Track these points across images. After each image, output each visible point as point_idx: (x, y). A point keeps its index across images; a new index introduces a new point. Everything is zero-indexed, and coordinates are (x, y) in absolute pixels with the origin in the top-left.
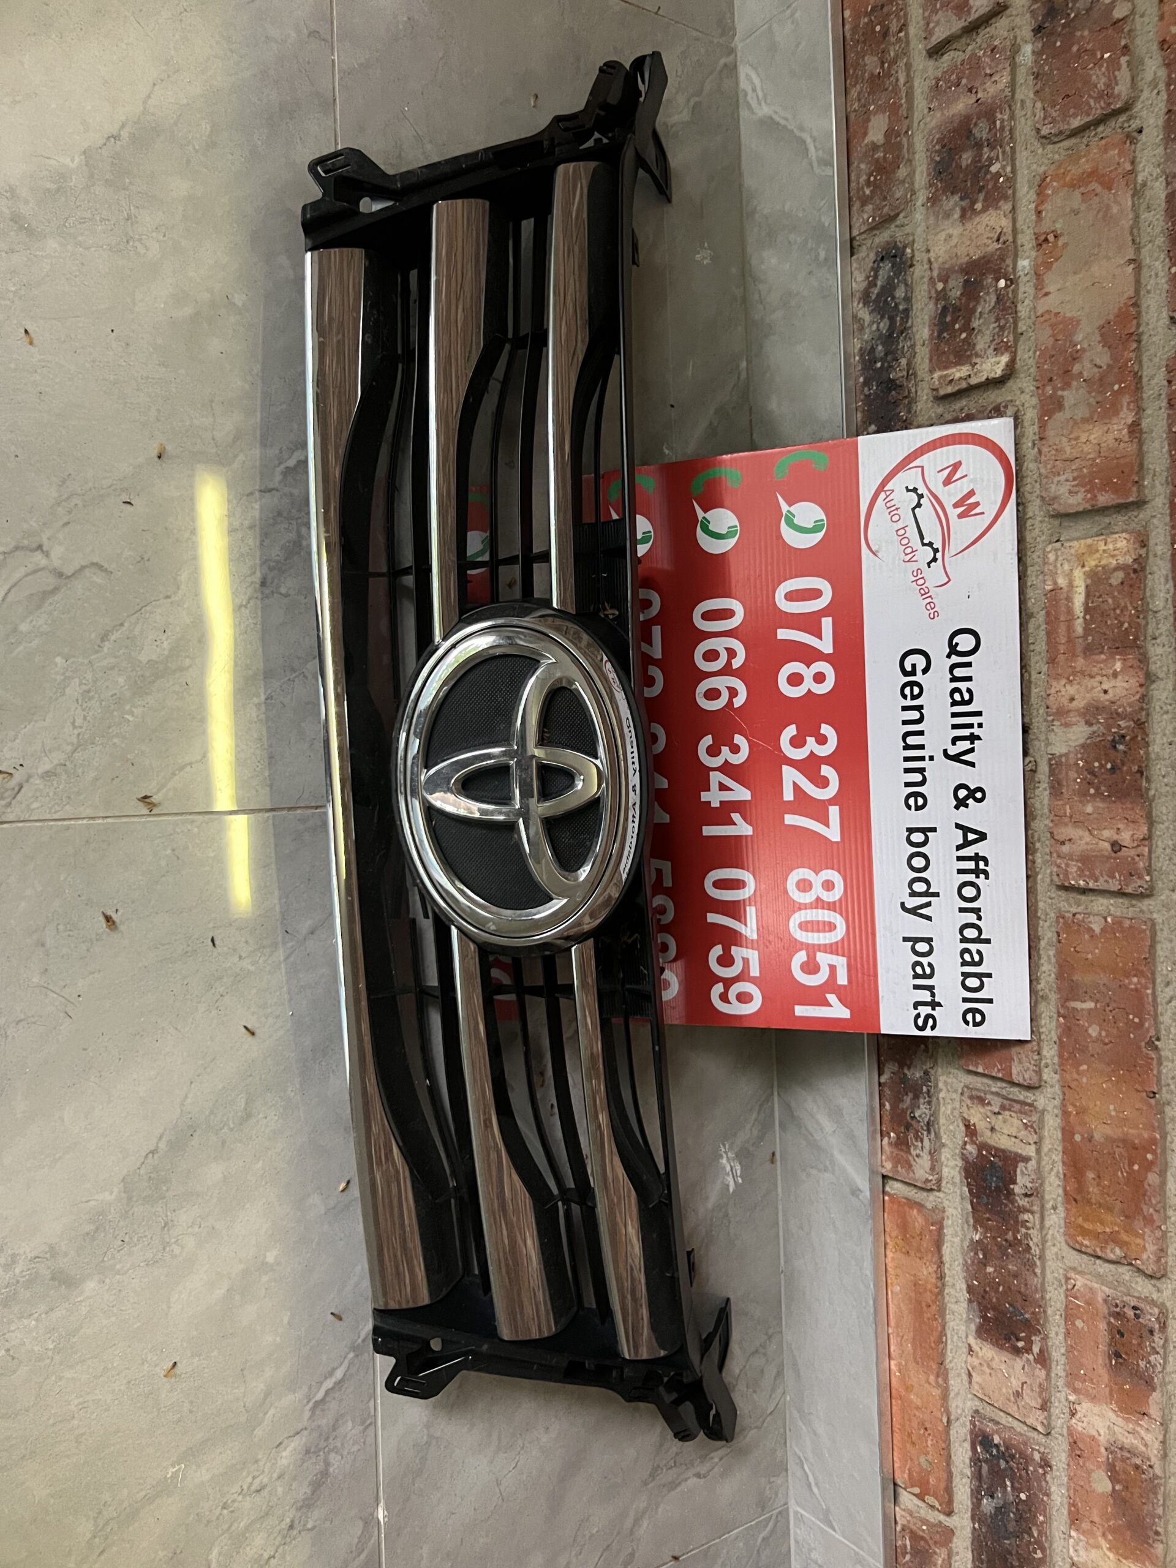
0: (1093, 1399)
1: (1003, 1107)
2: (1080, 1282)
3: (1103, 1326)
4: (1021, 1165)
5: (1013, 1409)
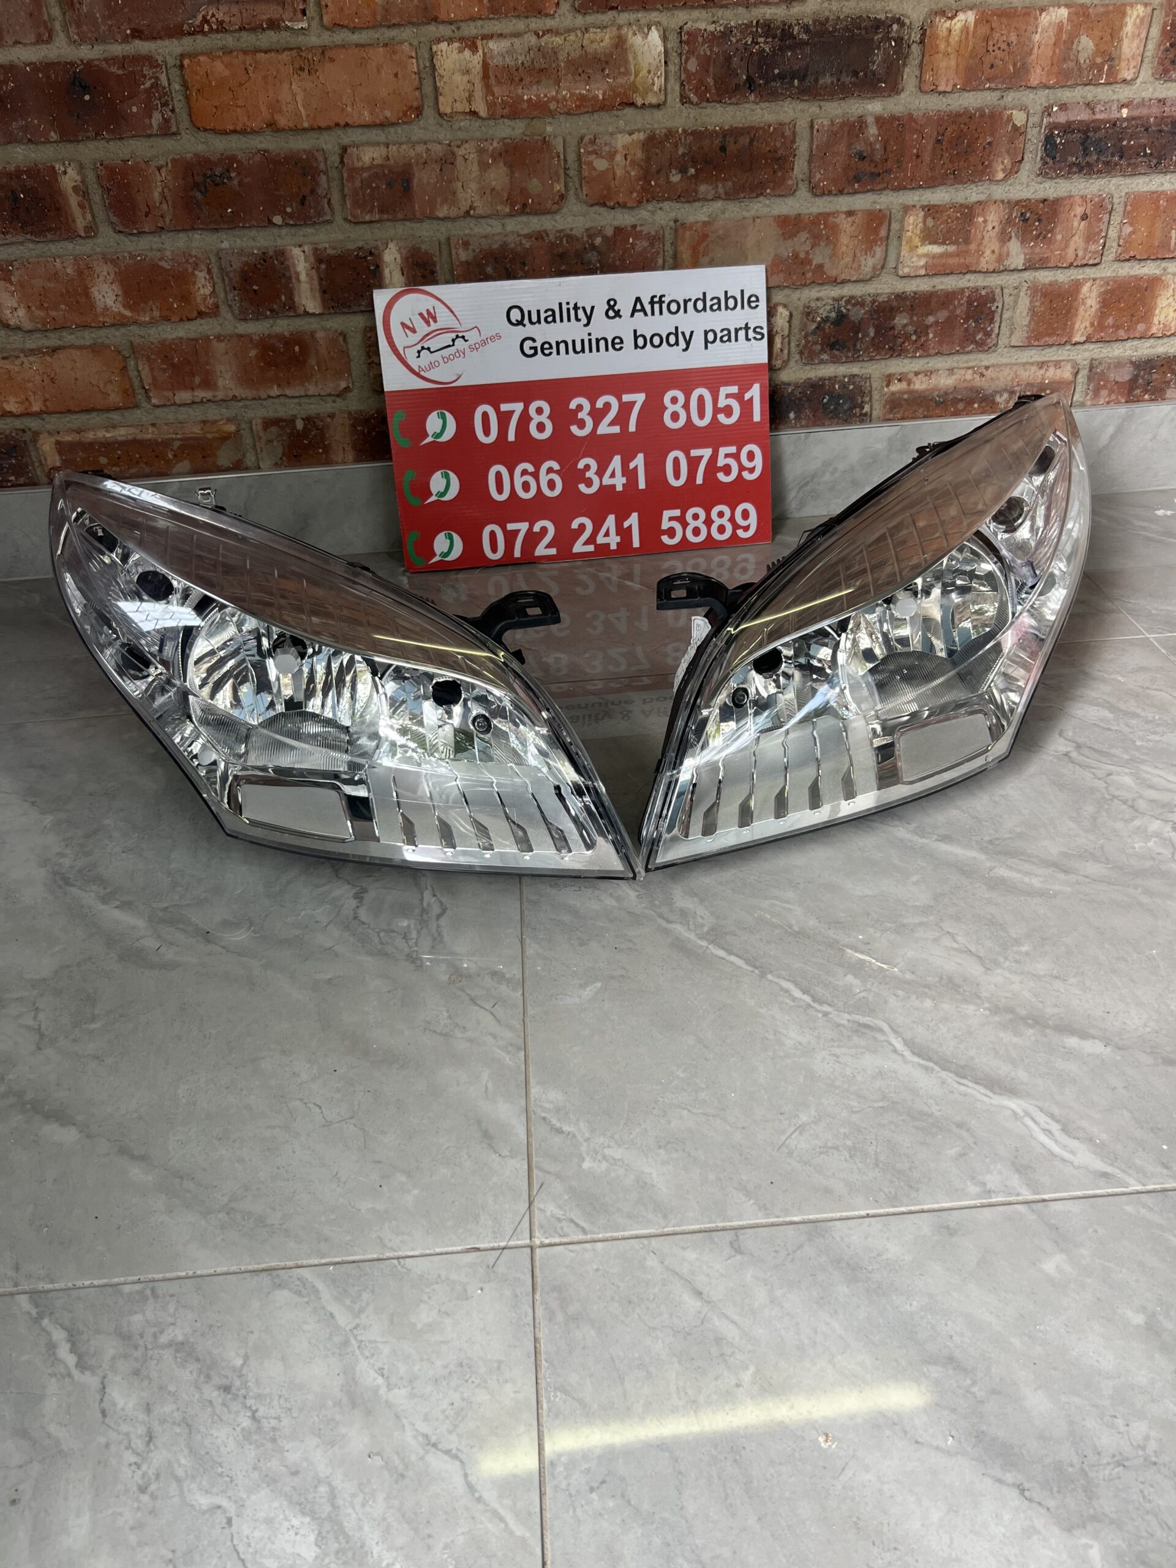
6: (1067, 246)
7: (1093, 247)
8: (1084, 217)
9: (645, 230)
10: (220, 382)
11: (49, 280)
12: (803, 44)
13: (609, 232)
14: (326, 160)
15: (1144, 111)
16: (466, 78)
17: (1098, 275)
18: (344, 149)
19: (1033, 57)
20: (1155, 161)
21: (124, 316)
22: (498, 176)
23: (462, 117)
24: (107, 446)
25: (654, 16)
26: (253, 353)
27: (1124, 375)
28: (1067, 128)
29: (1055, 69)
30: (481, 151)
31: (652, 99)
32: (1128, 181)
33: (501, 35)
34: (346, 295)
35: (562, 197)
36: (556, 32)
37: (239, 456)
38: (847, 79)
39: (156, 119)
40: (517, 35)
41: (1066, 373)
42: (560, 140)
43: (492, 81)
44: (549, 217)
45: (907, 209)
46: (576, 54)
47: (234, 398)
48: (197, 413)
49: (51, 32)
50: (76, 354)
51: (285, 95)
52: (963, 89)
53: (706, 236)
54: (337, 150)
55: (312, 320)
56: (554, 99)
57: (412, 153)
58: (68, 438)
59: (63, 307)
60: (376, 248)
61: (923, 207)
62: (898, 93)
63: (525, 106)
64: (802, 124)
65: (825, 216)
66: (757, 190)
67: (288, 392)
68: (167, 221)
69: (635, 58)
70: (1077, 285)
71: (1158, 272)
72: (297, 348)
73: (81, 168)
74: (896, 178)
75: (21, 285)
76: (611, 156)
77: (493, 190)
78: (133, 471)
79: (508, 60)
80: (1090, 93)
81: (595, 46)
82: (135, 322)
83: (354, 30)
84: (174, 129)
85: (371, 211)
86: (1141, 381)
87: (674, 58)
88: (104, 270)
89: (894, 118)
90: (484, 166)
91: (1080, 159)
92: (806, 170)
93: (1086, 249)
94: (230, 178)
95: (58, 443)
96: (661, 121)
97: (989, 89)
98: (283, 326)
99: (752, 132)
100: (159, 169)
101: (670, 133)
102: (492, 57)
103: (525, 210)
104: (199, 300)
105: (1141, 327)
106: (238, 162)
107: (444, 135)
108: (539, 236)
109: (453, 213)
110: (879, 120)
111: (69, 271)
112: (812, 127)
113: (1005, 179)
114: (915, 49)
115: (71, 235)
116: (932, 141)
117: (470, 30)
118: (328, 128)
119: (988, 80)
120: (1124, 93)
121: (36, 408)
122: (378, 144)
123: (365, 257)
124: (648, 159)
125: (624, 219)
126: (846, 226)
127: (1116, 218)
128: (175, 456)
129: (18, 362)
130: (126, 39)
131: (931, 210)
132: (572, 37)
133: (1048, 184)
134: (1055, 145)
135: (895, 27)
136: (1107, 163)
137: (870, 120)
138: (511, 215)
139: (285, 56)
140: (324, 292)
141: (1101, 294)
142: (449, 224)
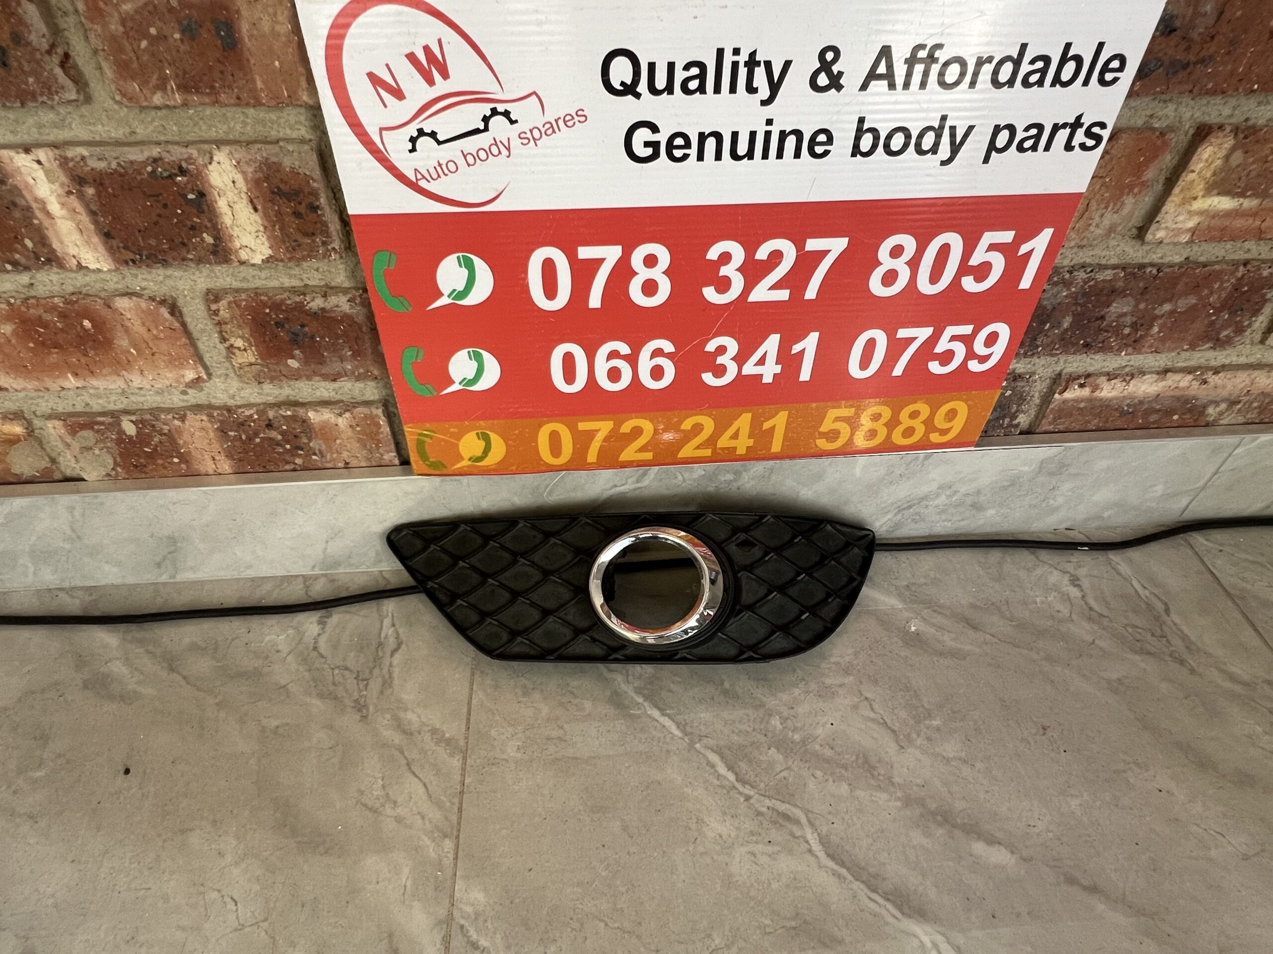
34: (153, 242)
37: (45, 463)
60: (189, 159)
61: (1236, 130)
67: (96, 383)
72: (87, 323)
74: (1215, 74)
98: (46, 285)
123: (171, 177)
131: (1249, 138)
140: (107, 235)
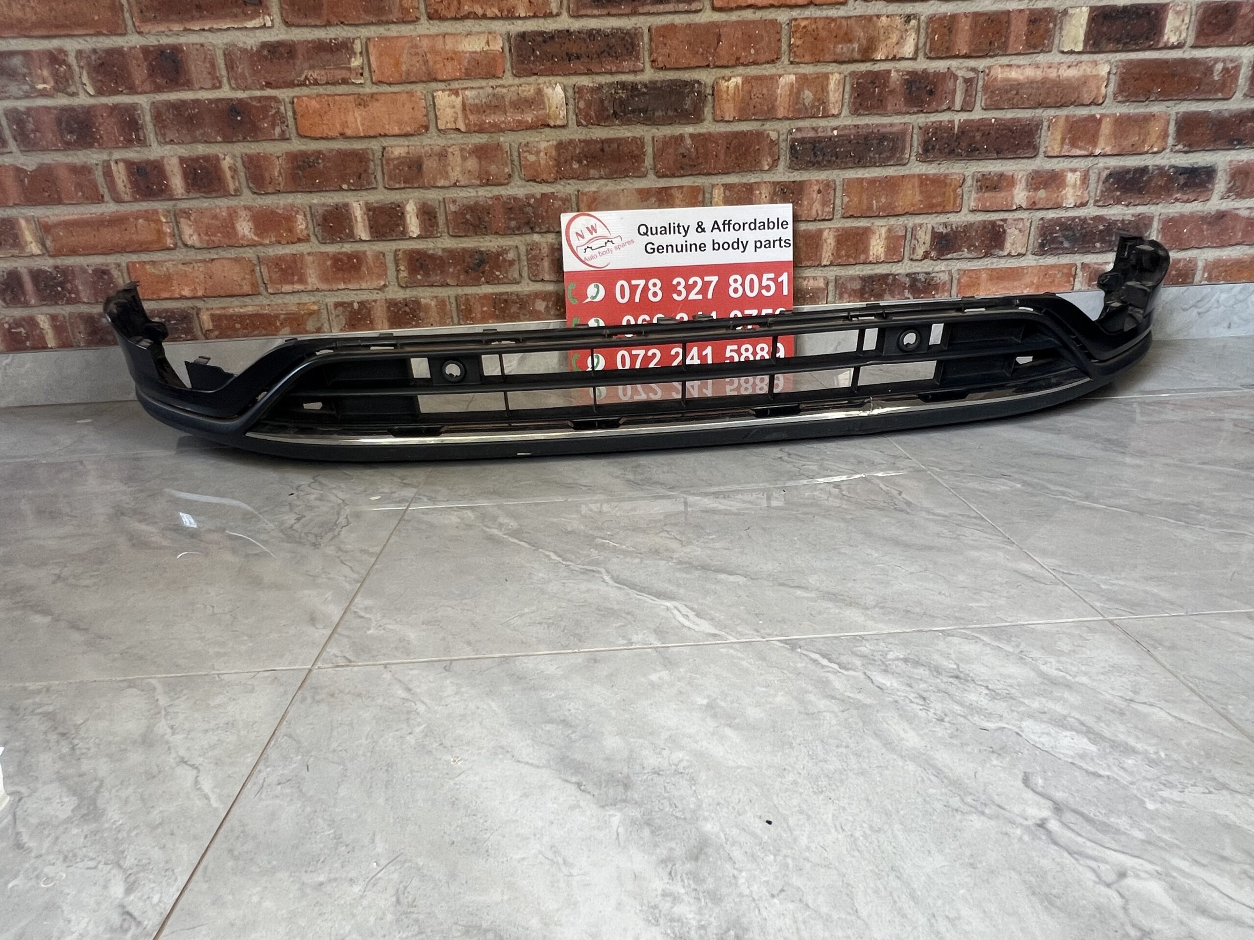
0: (1013, 198)
1: (915, 239)
2: (973, 204)
3: (986, 195)
4: (936, 230)
5: (1027, 233)
6: (811, 209)
7: (827, 209)
8: (819, 192)
9: (560, 195)
10: (309, 280)
11: (212, 219)
12: (644, 93)
13: (539, 196)
14: (374, 154)
15: (847, 132)
16: (452, 110)
17: (833, 226)
18: (384, 148)
19: (778, 102)
20: (857, 160)
21: (254, 241)
22: (472, 164)
23: (451, 131)
24: (241, 318)
25: (559, 79)
26: (329, 263)
27: (857, 285)
28: (802, 141)
29: (791, 109)
30: (462, 150)
31: (559, 123)
32: (843, 172)
33: (472, 88)
35: (510, 176)
36: (504, 86)
37: (319, 325)
38: (670, 113)
39: (278, 130)
40: (482, 88)
41: (821, 284)
42: (508, 144)
43: (468, 112)
44: (504, 187)
45: (713, 186)
46: (514, 98)
47: (318, 290)
48: (295, 299)
49: (220, 82)
50: (225, 262)
51: (350, 119)
52: (739, 120)
53: (595, 199)
54: (381, 150)
55: (365, 244)
56: (503, 122)
57: (423, 151)
58: (218, 312)
59: (219, 235)
60: (402, 203)
61: (723, 185)
62: (702, 121)
63: (487, 126)
64: (648, 139)
65: (666, 189)
66: (624, 174)
67: (350, 287)
68: (282, 186)
69: (549, 99)
70: (820, 232)
71: (869, 225)
72: (355, 260)
73: (234, 157)
74: (705, 168)
75: (195, 221)
76: (538, 153)
77: (469, 171)
78: (256, 332)
79: (477, 101)
80: (815, 123)
81: (525, 94)
82: (261, 244)
83: (390, 84)
84: (288, 136)
85: (399, 183)
86: (867, 289)
87: (571, 101)
88: (243, 213)
89: (700, 135)
90: (464, 158)
91: (813, 159)
92: (652, 162)
93: (823, 211)
94: (319, 163)
95: (212, 315)
96: (565, 135)
97: (755, 120)
98: (347, 248)
99: (619, 141)
100: (278, 158)
101: (571, 141)
102: (468, 99)
103: (488, 183)
104: (298, 231)
105: (863, 257)
106: (323, 154)
107: (441, 142)
108: (497, 198)
109: (447, 183)
110: (692, 136)
111: (224, 214)
112: (653, 139)
113: (769, 170)
114: (709, 97)
115: (226, 194)
116: (725, 147)
117: (455, 85)
118: (374, 137)
119: (753, 114)
120: (834, 123)
121: (200, 294)
122: (403, 146)
123: (396, 208)
124: (559, 155)
125: (547, 189)
126: (678, 194)
127: (839, 193)
128: (281, 324)
129: (191, 266)
130: (262, 88)
131: (727, 187)
132: (513, 89)
133: (796, 173)
134: (796, 150)
135: (696, 85)
136: (829, 161)
137: (687, 136)
138: (480, 186)
139: (351, 98)
140: (371, 228)
141: (835, 236)
142: (445, 191)
